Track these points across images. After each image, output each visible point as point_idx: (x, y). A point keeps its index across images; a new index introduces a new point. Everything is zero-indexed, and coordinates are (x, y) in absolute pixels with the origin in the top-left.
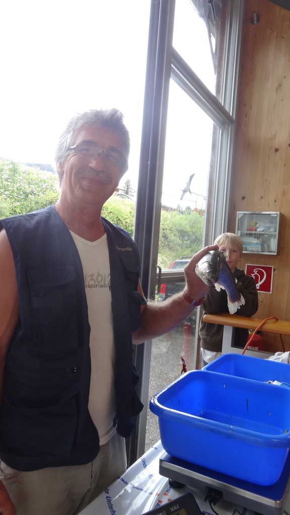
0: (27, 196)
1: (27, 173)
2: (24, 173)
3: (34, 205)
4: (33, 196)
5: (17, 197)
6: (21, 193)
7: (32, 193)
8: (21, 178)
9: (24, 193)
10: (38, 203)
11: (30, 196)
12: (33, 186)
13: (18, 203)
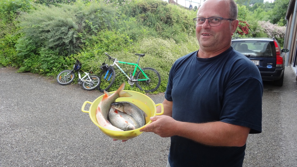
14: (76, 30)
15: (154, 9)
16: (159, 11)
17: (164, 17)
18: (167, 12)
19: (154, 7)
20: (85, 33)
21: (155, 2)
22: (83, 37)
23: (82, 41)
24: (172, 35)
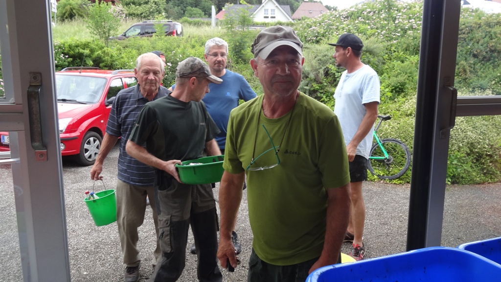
0: (406, 32)
1: (408, 7)
2: (405, 8)
3: (411, 41)
4: (412, 32)
5: (395, 35)
6: (399, 30)
7: (412, 28)
8: (400, 14)
9: (402, 30)
10: (416, 38)
11: (409, 32)
12: (413, 20)
13: (395, 41)
14: (311, 80)
16: (471, 40)
17: (481, 51)
18: (492, 39)
19: (464, 33)
20: (325, 84)
21: (468, 23)
22: (322, 89)
23: (319, 95)
24: (493, 82)
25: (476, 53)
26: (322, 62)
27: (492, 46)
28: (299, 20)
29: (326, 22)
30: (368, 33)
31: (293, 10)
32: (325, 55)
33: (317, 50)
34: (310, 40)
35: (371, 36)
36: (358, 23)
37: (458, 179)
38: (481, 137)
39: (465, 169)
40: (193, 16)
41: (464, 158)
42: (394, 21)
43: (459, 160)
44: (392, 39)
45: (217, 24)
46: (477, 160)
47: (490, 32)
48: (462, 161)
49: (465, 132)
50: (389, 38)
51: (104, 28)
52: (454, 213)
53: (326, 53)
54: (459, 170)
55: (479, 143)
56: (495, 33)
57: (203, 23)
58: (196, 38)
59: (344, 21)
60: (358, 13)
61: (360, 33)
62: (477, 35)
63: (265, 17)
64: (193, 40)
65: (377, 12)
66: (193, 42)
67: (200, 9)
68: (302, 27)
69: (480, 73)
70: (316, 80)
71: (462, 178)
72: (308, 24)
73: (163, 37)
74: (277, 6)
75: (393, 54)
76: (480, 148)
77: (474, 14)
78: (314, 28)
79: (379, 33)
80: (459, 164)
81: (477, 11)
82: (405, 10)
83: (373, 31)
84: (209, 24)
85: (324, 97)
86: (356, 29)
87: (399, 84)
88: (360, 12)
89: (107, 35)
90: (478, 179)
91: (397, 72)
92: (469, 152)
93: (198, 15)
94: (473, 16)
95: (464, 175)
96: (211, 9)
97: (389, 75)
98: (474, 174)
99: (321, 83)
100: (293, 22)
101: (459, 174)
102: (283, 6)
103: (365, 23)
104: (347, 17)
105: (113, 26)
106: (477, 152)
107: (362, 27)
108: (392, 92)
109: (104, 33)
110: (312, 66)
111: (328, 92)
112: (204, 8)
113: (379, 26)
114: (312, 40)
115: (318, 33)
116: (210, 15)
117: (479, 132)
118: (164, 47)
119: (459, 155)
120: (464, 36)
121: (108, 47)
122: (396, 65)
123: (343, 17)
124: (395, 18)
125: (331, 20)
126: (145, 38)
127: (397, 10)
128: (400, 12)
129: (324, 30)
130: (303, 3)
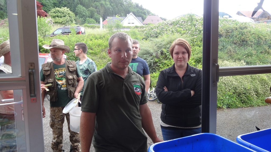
0: (201, 32)
6: (197, 31)
9: (199, 31)
14: (154, 57)
15: (228, 34)
16: (233, 35)
17: (238, 41)
18: (242, 35)
19: (229, 33)
20: (161, 59)
21: (231, 27)
22: (160, 61)
23: (158, 64)
24: (244, 57)
25: (235, 42)
26: (159, 47)
27: (243, 39)
28: (147, 24)
29: (160, 27)
30: (182, 32)
31: (143, 19)
32: (161, 44)
33: (156, 41)
34: (153, 36)
35: (184, 34)
36: (176, 27)
37: (229, 106)
38: (240, 84)
39: (233, 101)
40: (90, 23)
41: (232, 95)
42: (195, 26)
43: (229, 96)
44: (194, 35)
45: (103, 27)
46: (239, 96)
47: (241, 32)
48: (231, 97)
49: (232, 82)
50: (193, 35)
51: (43, 31)
52: (228, 123)
53: (161, 43)
54: (230, 101)
55: (239, 87)
56: (244, 32)
57: (96, 27)
58: (93, 35)
59: (170, 26)
60: (176, 22)
61: (178, 32)
62: (235, 33)
63: (129, 23)
64: (91, 36)
65: (186, 22)
66: (91, 37)
67: (94, 19)
68: (148, 29)
69: (238, 52)
70: (157, 57)
71: (232, 105)
72: (151, 28)
73: (75, 35)
74: (135, 18)
75: (195, 43)
76: (239, 90)
77: (234, 22)
78: (154, 30)
79: (187, 32)
80: (230, 98)
81: (235, 21)
82: (200, 21)
83: (185, 31)
84: (99, 27)
85: (161, 65)
86: (176, 30)
87: (198, 58)
88: (178, 21)
89: (44, 34)
90: (239, 105)
91: (197, 52)
92: (234, 92)
93: (93, 22)
94: (233, 23)
95: (232, 104)
96: (100, 19)
97: (194, 53)
98: (237, 103)
99: (159, 58)
100: (143, 26)
101: (230, 103)
102: (138, 18)
103: (180, 27)
104: (171, 24)
105: (48, 29)
106: (238, 92)
107: (179, 29)
108: (195, 62)
109: (43, 33)
110: (154, 50)
111: (163, 63)
112: (96, 18)
113: (187, 28)
114: (154, 36)
115: (157, 32)
116: (99, 22)
117: (239, 82)
118: (76, 40)
119: (230, 93)
120: (229, 34)
121: (45, 41)
122: (196, 49)
123: (169, 24)
124: (195, 25)
125: (163, 26)
126: (65, 36)
127: (196, 21)
128: (197, 21)
129: (160, 31)
130: (148, 16)
